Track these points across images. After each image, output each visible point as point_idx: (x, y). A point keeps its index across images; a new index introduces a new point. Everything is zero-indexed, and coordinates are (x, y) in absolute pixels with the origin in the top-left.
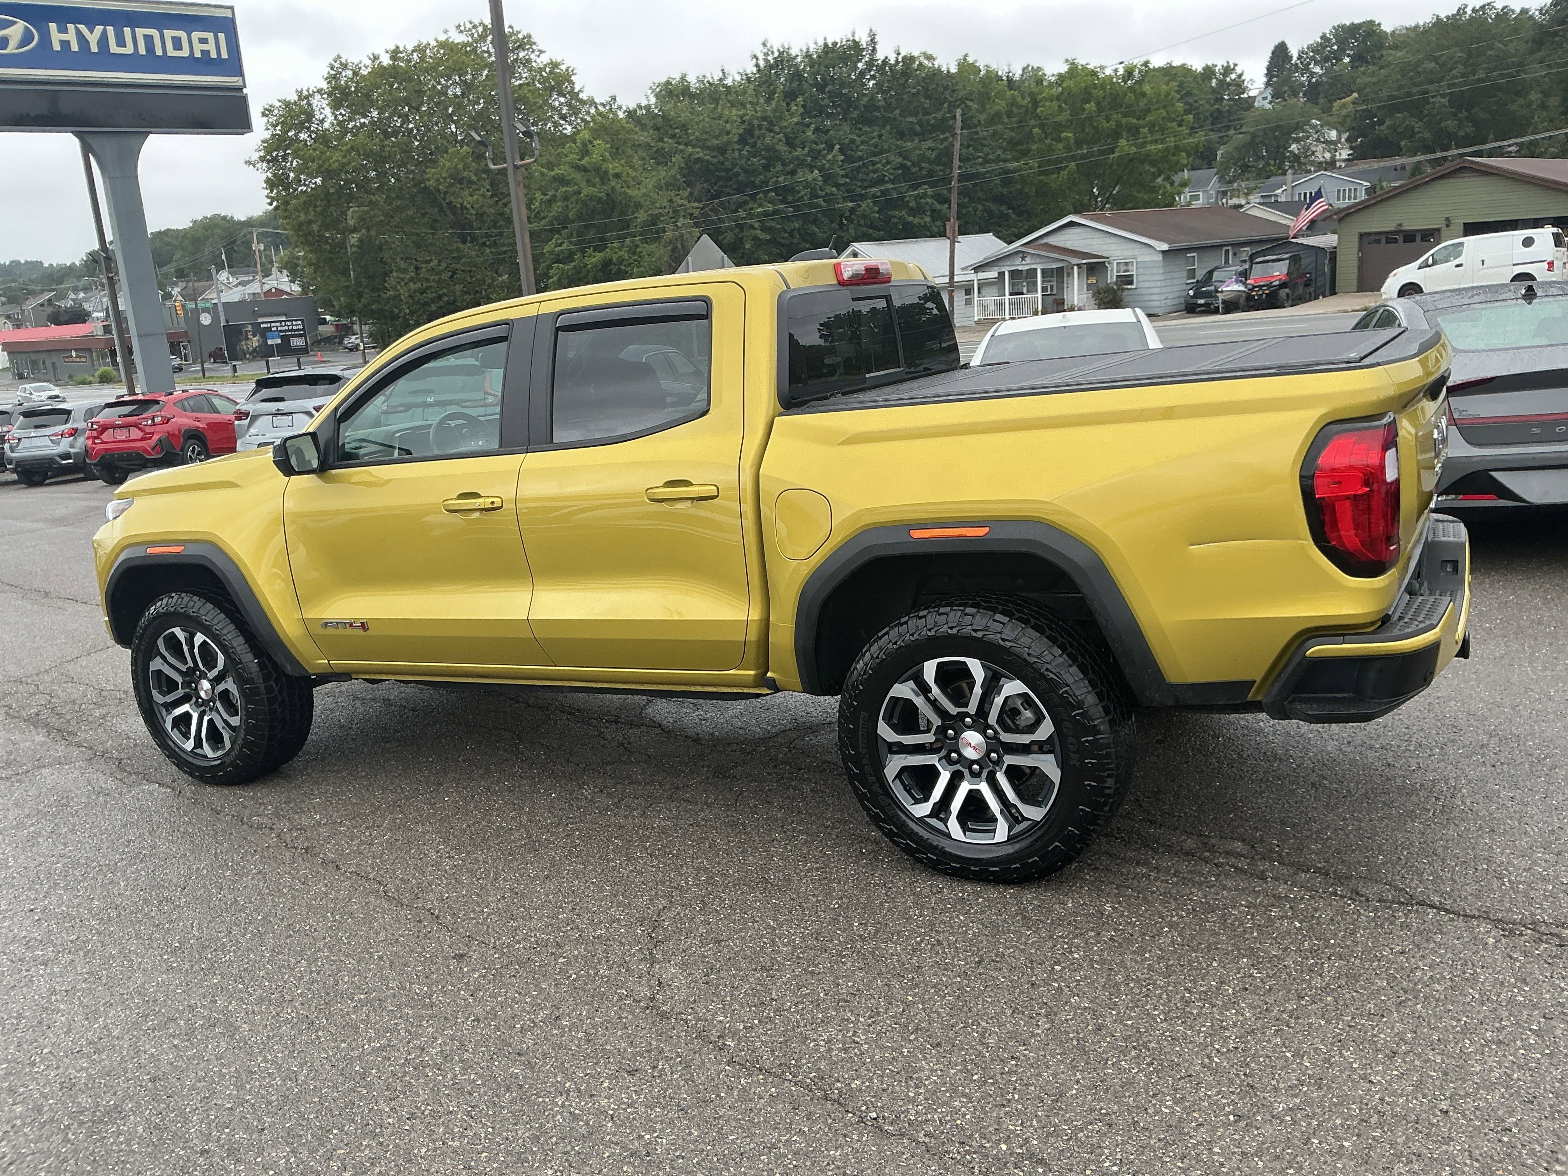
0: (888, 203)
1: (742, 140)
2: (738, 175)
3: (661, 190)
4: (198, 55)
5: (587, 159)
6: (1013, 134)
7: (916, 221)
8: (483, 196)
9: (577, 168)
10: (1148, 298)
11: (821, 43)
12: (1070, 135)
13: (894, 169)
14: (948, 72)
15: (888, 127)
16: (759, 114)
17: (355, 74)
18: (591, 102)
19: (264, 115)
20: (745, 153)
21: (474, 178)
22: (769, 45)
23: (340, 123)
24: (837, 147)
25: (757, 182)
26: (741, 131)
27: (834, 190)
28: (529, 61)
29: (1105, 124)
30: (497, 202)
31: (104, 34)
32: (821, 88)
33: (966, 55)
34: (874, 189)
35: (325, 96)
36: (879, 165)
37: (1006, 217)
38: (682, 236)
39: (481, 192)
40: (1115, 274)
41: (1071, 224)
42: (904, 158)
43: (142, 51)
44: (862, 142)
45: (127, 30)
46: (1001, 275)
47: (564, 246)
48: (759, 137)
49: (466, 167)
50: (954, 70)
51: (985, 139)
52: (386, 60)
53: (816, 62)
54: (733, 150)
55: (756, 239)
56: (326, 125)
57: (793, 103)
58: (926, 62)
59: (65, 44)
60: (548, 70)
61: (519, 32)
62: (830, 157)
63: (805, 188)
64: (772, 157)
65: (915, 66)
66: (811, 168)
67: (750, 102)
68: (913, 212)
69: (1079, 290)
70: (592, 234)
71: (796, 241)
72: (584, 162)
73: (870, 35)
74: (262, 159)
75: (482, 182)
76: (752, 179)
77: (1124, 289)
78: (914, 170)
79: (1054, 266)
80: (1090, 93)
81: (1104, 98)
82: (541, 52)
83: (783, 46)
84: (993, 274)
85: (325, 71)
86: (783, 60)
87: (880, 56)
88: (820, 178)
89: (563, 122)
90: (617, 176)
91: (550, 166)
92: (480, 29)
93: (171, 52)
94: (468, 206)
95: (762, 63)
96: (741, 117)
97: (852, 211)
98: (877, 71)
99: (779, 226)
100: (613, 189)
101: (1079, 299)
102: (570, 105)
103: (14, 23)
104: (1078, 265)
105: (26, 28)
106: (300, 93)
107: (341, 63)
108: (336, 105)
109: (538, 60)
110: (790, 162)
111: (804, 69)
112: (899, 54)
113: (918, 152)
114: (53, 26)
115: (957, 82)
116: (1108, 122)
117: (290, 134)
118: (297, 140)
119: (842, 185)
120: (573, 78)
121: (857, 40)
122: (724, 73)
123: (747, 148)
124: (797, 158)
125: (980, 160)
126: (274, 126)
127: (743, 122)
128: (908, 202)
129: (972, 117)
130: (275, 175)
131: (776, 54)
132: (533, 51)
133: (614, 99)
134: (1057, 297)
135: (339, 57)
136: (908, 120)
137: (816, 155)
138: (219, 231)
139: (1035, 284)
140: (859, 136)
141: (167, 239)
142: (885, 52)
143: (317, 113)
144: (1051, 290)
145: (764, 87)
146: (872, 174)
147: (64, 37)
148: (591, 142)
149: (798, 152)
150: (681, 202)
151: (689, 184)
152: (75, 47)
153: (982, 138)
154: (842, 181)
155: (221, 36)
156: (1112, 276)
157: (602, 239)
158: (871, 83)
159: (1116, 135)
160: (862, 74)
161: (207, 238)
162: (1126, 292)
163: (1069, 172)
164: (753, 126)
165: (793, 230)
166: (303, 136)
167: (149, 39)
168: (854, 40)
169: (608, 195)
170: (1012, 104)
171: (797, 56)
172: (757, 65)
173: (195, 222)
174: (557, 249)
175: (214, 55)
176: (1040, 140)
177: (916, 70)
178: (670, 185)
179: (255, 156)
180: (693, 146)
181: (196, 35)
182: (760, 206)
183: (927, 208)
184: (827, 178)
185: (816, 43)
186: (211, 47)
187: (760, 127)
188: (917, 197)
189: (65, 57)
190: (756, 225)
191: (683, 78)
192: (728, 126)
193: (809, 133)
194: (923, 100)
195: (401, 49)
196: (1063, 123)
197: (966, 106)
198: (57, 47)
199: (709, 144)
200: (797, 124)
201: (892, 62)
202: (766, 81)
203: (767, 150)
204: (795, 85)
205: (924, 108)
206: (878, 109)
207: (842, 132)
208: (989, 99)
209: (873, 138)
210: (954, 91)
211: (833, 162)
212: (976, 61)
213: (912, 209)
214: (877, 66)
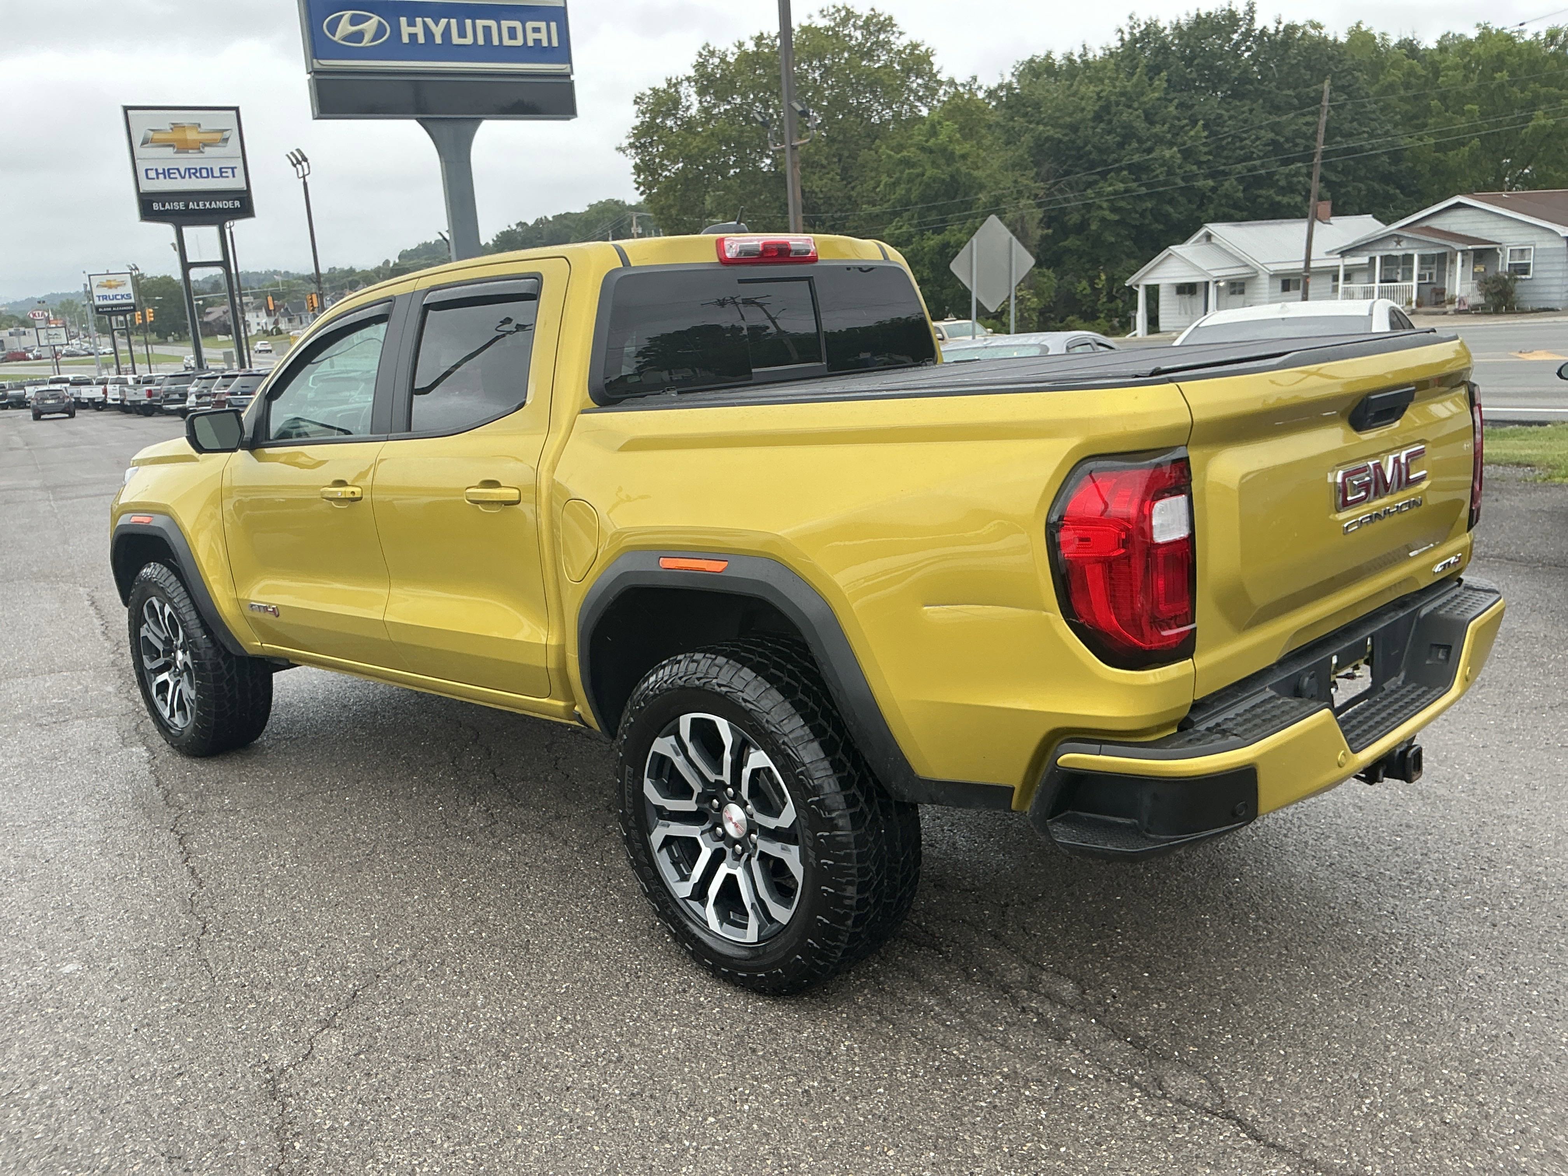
0: (1252, 182)
1: (1098, 118)
2: (1090, 153)
3: (1007, 170)
4: (530, 43)
5: (932, 140)
6: (1408, 107)
7: (1285, 200)
8: (832, 180)
9: (923, 149)
10: (1547, 290)
11: (1193, 14)
12: (1476, 107)
13: (1265, 145)
14: (1335, 40)
15: (1261, 101)
16: (1118, 90)
17: (723, 60)
18: (952, 83)
19: (636, 102)
20: (1098, 130)
21: (824, 162)
22: (1135, 18)
23: (706, 110)
24: (1201, 122)
25: (1109, 161)
26: (1097, 108)
27: (1195, 167)
28: (888, 42)
29: (1519, 95)
30: (846, 186)
31: (448, 25)
32: (1189, 62)
33: (1360, 23)
34: (1239, 166)
35: (693, 84)
36: (1247, 142)
37: (1392, 198)
38: (1022, 218)
39: (830, 176)
40: (1508, 261)
41: (1459, 206)
42: (1277, 134)
43: (481, 41)
44: (1230, 118)
45: (468, 22)
46: (1372, 260)
47: (904, 229)
48: (1115, 114)
49: (818, 151)
50: (1343, 39)
51: (1374, 112)
52: (750, 47)
53: (1186, 34)
54: (1086, 128)
55: (1103, 220)
56: (693, 111)
57: (1157, 77)
58: (1312, 32)
59: (413, 37)
60: (908, 51)
61: (880, 15)
62: (1192, 133)
63: (1161, 166)
64: (1128, 135)
65: (1299, 35)
66: (1171, 144)
67: (1109, 78)
68: (1282, 191)
69: (1462, 279)
70: (933, 216)
71: (1147, 221)
72: (929, 144)
73: (1248, 4)
74: (632, 145)
75: (833, 166)
76: (1105, 157)
77: (1516, 279)
78: (1287, 146)
79: (1434, 251)
80: (1503, 61)
81: (1520, 65)
82: (901, 33)
83: (1151, 19)
84: (1364, 260)
85: (694, 59)
86: (1151, 32)
87: (1258, 26)
88: (1179, 155)
89: (919, 104)
90: (964, 157)
91: (900, 148)
92: (843, 13)
93: (507, 42)
94: (817, 190)
95: (1127, 37)
96: (1098, 94)
97: (1214, 190)
98: (1254, 42)
99: (1129, 207)
100: (958, 170)
101: (1461, 290)
102: (926, 87)
103: (371, 18)
104: (1462, 251)
105: (380, 22)
106: (669, 81)
107: (709, 51)
108: (702, 92)
109: (898, 42)
110: (1148, 139)
111: (1172, 42)
112: (1280, 23)
113: (1294, 127)
114: (403, 20)
115: (1345, 52)
116: (1522, 92)
117: (658, 121)
118: (663, 127)
119: (1204, 162)
120: (931, 59)
121: (1234, 9)
122: (1085, 48)
123: (1102, 125)
124: (1156, 135)
125: (1366, 135)
126: (644, 113)
127: (1100, 98)
128: (1278, 180)
129: (1359, 89)
130: (641, 160)
131: (1143, 27)
132: (893, 33)
133: (975, 79)
134: (1438, 286)
135: (708, 45)
136: (1284, 92)
137: (1177, 131)
138: (610, 215)
139: (1411, 270)
140: (1227, 111)
141: (566, 222)
142: (1264, 21)
143: (683, 100)
144: (1431, 278)
145: (1126, 62)
146: (1238, 151)
147: (412, 30)
148: (939, 123)
149: (1157, 129)
150: (1026, 182)
151: (1037, 164)
152: (421, 40)
153: (1370, 112)
154: (1204, 158)
155: (553, 25)
156: (1504, 264)
157: (943, 221)
158: (1246, 55)
159: (1532, 105)
160: (1238, 44)
161: (599, 221)
162: (1519, 283)
163: (1471, 148)
164: (1110, 102)
165: (1145, 210)
166: (669, 123)
167: (487, 30)
168: (1230, 10)
169: (952, 176)
170: (1409, 74)
171: (1165, 28)
172: (1122, 39)
173: (590, 206)
174: (897, 232)
175: (545, 43)
176: (1439, 113)
177: (1299, 40)
178: (1018, 165)
179: (625, 143)
180: (1045, 125)
181: (530, 25)
182: (1110, 185)
183: (1300, 187)
184: (1187, 154)
185: (1188, 14)
186: (543, 36)
187: (1118, 104)
188: (1288, 176)
189: (414, 50)
190: (1105, 205)
191: (1048, 56)
192: (1083, 103)
193: (1172, 109)
194: (1303, 71)
195: (765, 35)
196: (1468, 94)
197: (1354, 77)
198: (406, 39)
199: (1061, 121)
200: (1158, 99)
201: (1272, 31)
202: (1130, 55)
203: (1123, 128)
204: (1160, 58)
205: (1305, 81)
206: (1251, 82)
207: (1207, 107)
208: (1383, 68)
209: (1243, 112)
210: (1340, 61)
211: (1196, 138)
212: (1371, 28)
213: (1283, 188)
214: (1254, 37)
